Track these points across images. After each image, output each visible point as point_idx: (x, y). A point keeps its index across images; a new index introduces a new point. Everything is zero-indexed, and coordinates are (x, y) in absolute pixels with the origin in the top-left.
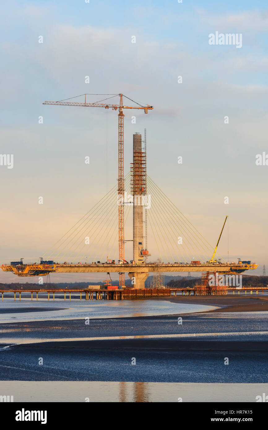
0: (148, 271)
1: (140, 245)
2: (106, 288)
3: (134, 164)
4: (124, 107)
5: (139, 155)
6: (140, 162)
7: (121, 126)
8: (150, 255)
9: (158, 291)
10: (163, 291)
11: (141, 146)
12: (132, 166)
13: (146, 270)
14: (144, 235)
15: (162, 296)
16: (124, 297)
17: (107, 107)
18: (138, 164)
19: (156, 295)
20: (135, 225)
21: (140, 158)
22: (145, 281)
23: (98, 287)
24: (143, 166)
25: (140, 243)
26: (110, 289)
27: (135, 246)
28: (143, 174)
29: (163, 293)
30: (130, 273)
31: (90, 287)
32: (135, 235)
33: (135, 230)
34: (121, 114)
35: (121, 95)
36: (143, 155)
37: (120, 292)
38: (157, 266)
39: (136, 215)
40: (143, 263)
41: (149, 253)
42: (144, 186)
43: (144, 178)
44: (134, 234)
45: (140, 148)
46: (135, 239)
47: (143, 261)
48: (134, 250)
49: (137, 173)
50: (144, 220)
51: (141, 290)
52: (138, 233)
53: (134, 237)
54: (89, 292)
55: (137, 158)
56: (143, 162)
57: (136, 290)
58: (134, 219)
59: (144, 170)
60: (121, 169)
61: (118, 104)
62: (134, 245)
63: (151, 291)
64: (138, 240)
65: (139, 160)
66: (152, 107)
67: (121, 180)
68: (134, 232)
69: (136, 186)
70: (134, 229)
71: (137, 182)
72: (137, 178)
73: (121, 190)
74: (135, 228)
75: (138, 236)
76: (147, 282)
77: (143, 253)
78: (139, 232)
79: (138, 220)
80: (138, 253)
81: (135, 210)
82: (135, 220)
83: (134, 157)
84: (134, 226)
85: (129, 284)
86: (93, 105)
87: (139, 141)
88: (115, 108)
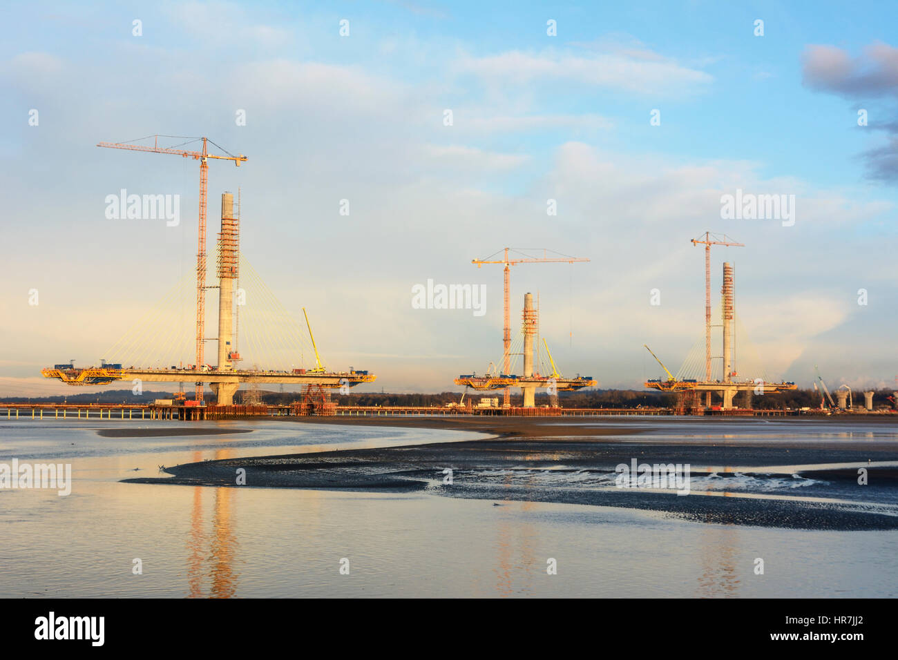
0: (238, 382)
1: (228, 345)
2: (182, 403)
3: (222, 234)
4: (209, 156)
5: (230, 222)
6: (231, 232)
7: (203, 181)
8: (242, 360)
9: (254, 409)
10: (260, 409)
11: (232, 210)
12: (219, 237)
13: (236, 379)
14: (234, 331)
15: (258, 416)
16: (207, 416)
17: (185, 154)
18: (228, 234)
19: (251, 414)
20: (222, 318)
21: (230, 227)
22: (233, 394)
23: (169, 402)
24: (234, 237)
25: (228, 343)
26: (189, 404)
27: (222, 347)
28: (234, 248)
29: (260, 411)
30: (212, 383)
31: (158, 402)
32: (221, 332)
33: (222, 325)
34: (204, 166)
35: (204, 140)
36: (235, 223)
37: (202, 410)
38: (252, 375)
39: (224, 305)
40: (231, 370)
41: (240, 357)
42: (236, 265)
43: (235, 254)
44: (219, 330)
45: (231, 213)
46: (221, 336)
47: (230, 368)
48: (219, 351)
49: (227, 247)
50: (234, 311)
51: (231, 406)
52: (225, 329)
53: (219, 334)
54: (155, 409)
55: (226, 227)
56: (234, 232)
57: (224, 408)
58: (220, 310)
59: (236, 243)
60: (202, 240)
61: (200, 151)
62: (219, 346)
63: (244, 409)
64: (225, 338)
65: (229, 229)
66: (245, 158)
67: (201, 255)
68: (219, 327)
69: (225, 265)
70: (220, 323)
71: (226, 259)
72: (226, 254)
73: (202, 270)
74: (222, 321)
75: (225, 332)
76: (238, 397)
77: (232, 357)
78: (227, 328)
79: (226, 311)
80: (224, 356)
81: (222, 297)
82: (222, 311)
83: (222, 225)
84: (220, 320)
85: (212, 398)
86: (166, 152)
87: (230, 202)
88: (196, 157)
